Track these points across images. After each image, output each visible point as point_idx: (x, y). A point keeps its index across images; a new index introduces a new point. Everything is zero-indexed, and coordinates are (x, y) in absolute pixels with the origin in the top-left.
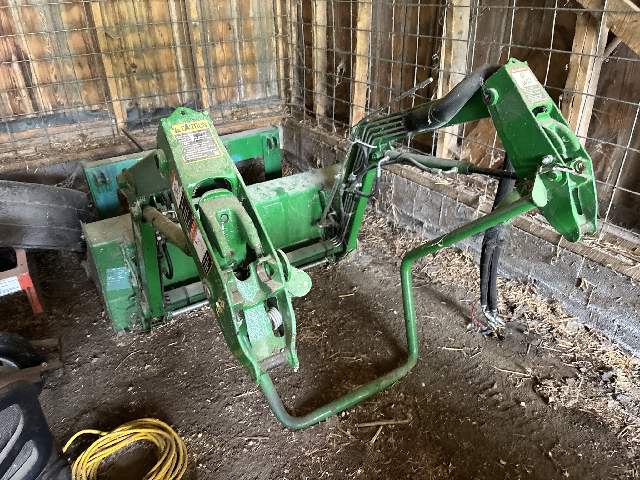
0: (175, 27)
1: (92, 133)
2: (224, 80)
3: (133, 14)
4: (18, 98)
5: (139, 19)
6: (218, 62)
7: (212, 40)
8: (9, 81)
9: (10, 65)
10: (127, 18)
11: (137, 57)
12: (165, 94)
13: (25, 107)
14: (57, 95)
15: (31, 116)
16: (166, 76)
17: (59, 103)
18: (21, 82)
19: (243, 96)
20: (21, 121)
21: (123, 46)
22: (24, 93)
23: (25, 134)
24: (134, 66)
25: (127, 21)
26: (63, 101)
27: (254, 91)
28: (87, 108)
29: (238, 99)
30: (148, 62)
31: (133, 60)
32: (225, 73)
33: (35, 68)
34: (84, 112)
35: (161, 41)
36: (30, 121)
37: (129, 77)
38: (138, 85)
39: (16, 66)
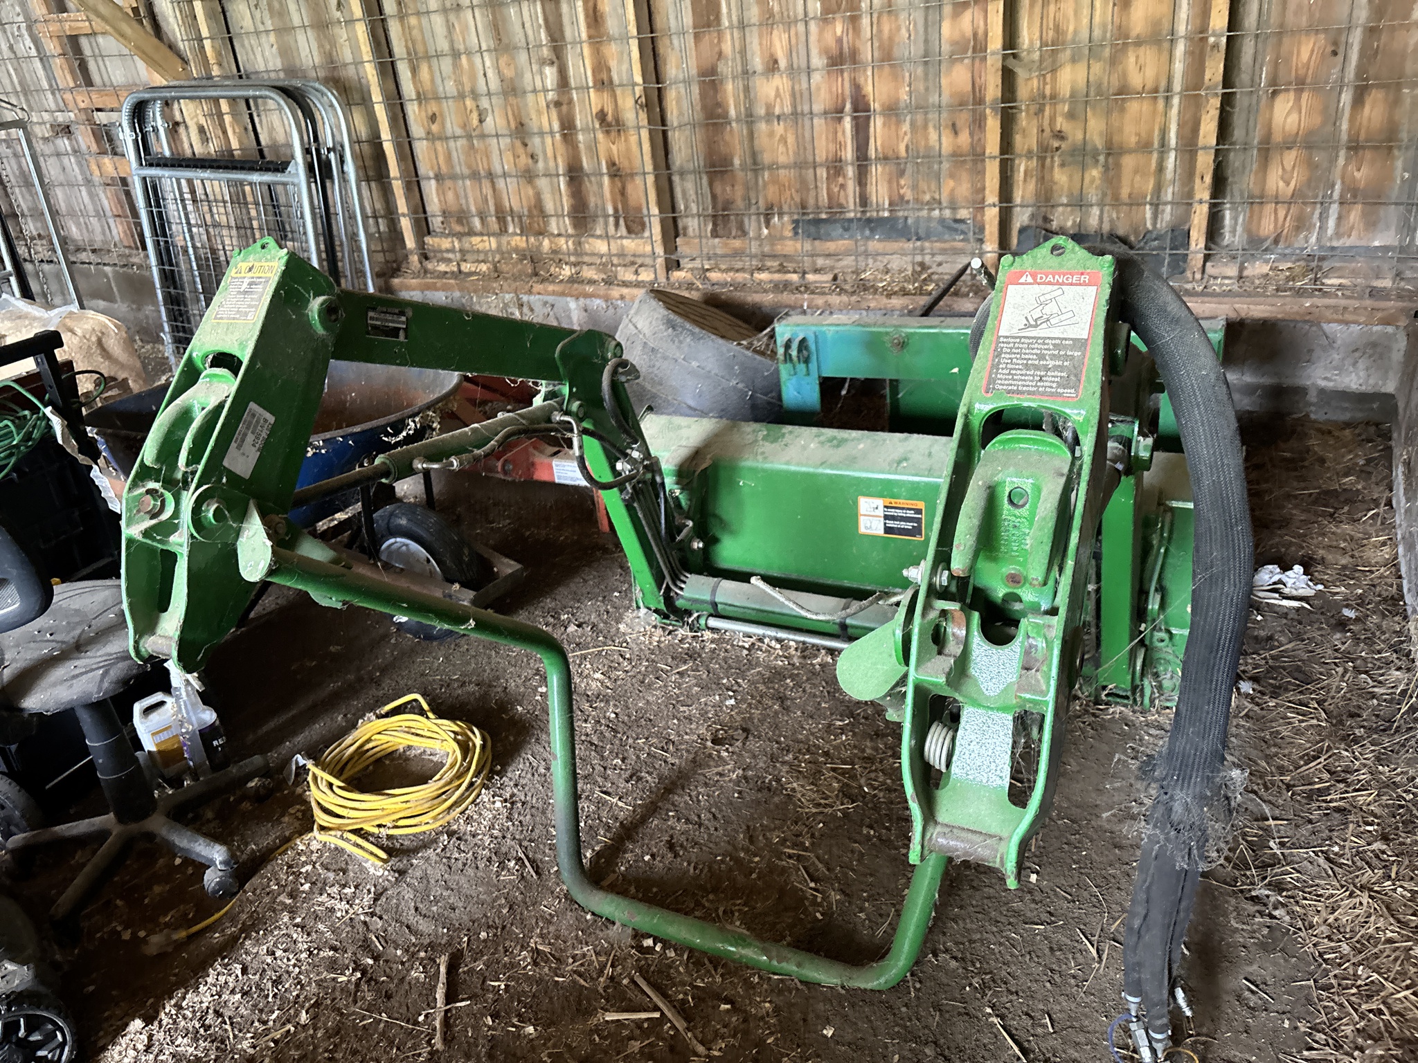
0: (1180, 48)
1: (940, 264)
2: (1281, 184)
3: (1085, 21)
4: (841, 180)
5: (1097, 33)
6: (1277, 137)
7: (1273, 82)
8: (832, 147)
9: (840, 120)
10: (1071, 29)
11: (1071, 116)
12: (1117, 202)
13: (846, 197)
14: (902, 182)
15: (852, 215)
16: (1128, 162)
17: (902, 197)
18: (849, 154)
19: (1330, 232)
20: (835, 221)
21: (1048, 91)
22: (850, 171)
23: (831, 246)
24: (1060, 136)
25: (1070, 36)
26: (909, 195)
27: (1371, 224)
28: (947, 213)
29: (1313, 239)
30: (1096, 128)
31: (1060, 123)
32: (1288, 167)
33: (877, 126)
34: (942, 221)
35: (1136, 80)
36: (847, 225)
37: (1042, 160)
38: (1061, 177)
39: (847, 123)
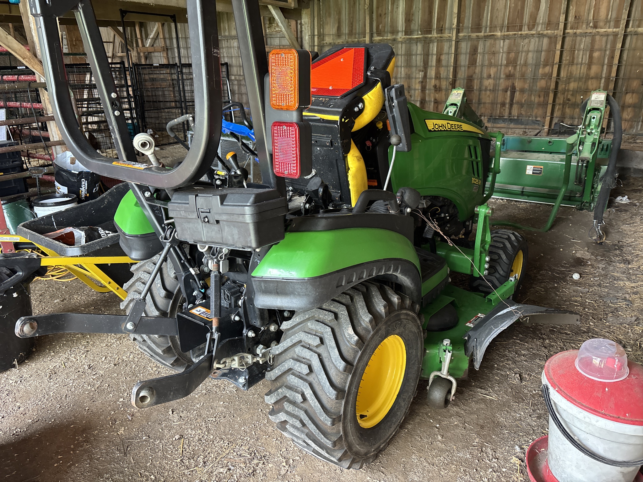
0: (603, 81)
1: (530, 132)
2: (627, 116)
3: (578, 72)
4: (504, 108)
5: (581, 75)
6: (626, 104)
7: (626, 90)
8: (503, 99)
9: (507, 92)
10: (574, 73)
11: (572, 95)
13: (505, 113)
14: (522, 109)
15: (506, 118)
17: (521, 114)
18: (508, 101)
19: (639, 129)
20: (501, 119)
21: (567, 88)
22: (507, 106)
23: (499, 125)
24: (569, 100)
25: (574, 75)
26: (523, 113)
28: (534, 119)
29: (635, 131)
31: (569, 97)
32: (629, 112)
33: (517, 94)
34: (532, 120)
36: (504, 120)
37: (563, 105)
38: (568, 111)
39: (509, 93)
